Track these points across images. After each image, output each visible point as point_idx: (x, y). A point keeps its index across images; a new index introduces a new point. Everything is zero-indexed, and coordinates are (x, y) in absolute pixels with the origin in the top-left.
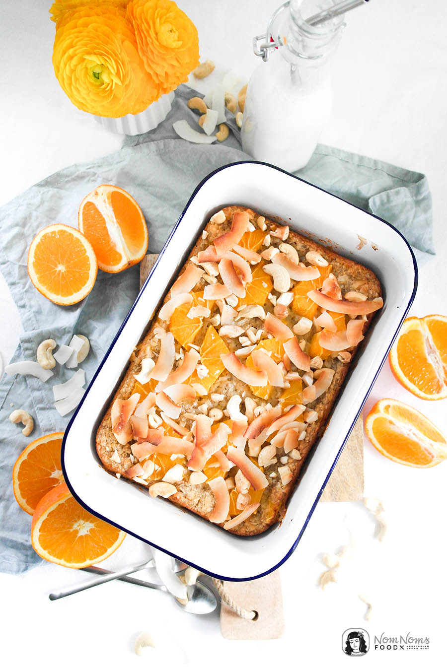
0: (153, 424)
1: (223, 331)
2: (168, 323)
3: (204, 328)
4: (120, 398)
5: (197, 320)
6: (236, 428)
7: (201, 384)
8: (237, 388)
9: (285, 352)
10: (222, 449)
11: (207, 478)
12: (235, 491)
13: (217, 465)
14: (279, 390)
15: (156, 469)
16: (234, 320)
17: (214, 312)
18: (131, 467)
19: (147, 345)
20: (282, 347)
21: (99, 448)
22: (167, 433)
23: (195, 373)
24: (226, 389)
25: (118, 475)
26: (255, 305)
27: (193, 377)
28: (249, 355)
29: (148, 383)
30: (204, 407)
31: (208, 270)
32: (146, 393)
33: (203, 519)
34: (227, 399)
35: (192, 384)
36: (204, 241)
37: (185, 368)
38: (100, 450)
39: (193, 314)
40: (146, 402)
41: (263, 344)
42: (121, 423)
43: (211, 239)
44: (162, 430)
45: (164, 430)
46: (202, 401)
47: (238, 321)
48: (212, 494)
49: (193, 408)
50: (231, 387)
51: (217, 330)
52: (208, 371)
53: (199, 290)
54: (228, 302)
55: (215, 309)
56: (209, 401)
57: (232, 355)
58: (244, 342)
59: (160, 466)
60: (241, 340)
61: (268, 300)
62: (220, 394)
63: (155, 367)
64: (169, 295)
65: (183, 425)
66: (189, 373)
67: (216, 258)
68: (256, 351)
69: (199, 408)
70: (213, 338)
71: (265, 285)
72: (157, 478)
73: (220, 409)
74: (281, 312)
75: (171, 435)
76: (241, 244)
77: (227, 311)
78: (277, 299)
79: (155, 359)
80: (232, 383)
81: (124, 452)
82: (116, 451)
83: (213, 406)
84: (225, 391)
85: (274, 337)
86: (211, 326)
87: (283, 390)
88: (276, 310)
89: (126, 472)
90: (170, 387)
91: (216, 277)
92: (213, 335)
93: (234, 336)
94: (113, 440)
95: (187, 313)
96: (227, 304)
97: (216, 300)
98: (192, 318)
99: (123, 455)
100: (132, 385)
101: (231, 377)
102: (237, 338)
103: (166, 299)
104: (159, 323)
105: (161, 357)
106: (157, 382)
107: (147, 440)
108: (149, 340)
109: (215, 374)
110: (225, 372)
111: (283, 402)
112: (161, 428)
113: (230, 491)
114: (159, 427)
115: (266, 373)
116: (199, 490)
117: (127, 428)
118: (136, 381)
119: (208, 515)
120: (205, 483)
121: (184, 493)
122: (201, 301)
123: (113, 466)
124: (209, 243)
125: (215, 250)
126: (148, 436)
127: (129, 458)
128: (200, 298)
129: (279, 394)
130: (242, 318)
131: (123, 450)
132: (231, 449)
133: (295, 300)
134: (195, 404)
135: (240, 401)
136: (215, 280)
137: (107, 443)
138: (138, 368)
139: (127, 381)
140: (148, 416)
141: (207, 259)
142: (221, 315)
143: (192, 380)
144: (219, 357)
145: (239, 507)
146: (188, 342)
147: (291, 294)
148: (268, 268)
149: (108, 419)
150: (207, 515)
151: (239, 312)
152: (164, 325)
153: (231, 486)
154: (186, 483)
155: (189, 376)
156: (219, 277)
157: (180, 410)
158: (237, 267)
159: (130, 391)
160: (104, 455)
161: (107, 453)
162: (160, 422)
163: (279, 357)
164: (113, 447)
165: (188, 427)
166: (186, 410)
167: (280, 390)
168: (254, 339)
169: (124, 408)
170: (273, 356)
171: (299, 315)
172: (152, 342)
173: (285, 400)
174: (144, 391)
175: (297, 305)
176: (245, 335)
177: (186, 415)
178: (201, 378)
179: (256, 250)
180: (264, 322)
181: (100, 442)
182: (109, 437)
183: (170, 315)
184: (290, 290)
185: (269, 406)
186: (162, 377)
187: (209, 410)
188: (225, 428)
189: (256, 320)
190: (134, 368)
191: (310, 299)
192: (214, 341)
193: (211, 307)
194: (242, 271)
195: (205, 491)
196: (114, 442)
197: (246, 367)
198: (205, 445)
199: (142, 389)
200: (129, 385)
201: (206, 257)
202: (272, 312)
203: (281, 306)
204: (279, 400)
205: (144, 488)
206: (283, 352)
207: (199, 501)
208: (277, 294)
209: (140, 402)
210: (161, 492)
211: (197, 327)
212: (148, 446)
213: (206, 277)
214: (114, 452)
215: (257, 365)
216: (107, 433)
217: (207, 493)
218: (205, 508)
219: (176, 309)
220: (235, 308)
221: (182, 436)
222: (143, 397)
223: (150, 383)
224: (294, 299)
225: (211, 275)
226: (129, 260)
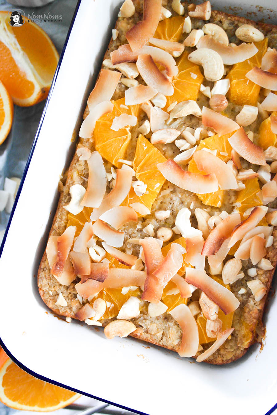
0: (95, 257)
1: (155, 138)
2: (91, 141)
3: (134, 139)
4: (54, 235)
5: (123, 132)
6: (190, 246)
7: (141, 203)
8: (183, 200)
9: (232, 148)
10: (179, 272)
11: (167, 308)
12: (202, 316)
13: (176, 292)
14: (232, 194)
15: (108, 307)
16: (165, 124)
17: (142, 120)
18: (80, 309)
19: (73, 171)
20: (228, 143)
21: (41, 293)
22: (113, 265)
23: (132, 191)
24: (171, 203)
25: (69, 319)
26: (187, 101)
27: (130, 197)
28: (191, 159)
29: (82, 212)
30: (150, 228)
31: (126, 72)
32: (82, 224)
33: (172, 352)
34: (174, 215)
35: (131, 205)
36: (115, 42)
37: (120, 188)
38: (43, 295)
39: (117, 125)
40: (83, 234)
41: (204, 144)
42: (59, 263)
43: (123, 37)
44: (106, 262)
45: (110, 262)
46: (146, 222)
47: (170, 124)
48: (176, 324)
49: (137, 231)
50: (176, 199)
51: (148, 138)
52: (146, 186)
53: (119, 97)
54: (155, 104)
55: (142, 116)
56: (154, 221)
57: (170, 162)
58: (182, 146)
59: (112, 302)
60: (179, 143)
61: (200, 93)
62: (165, 210)
63: (86, 192)
64: (87, 110)
65: (129, 252)
66: (125, 193)
67: (132, 56)
68: (198, 152)
69: (144, 230)
70: (145, 148)
71: (194, 76)
72: (111, 315)
73: (168, 227)
74: (219, 103)
75: (118, 267)
76: (158, 36)
77: (155, 114)
78: (211, 90)
79: (84, 184)
80: (176, 195)
81: (70, 293)
82: (61, 294)
83: (160, 225)
84: (170, 206)
85: (216, 134)
86: (140, 136)
87: (237, 193)
88: (212, 102)
89: (76, 315)
90: (107, 212)
91: (136, 79)
92: (144, 145)
93: (169, 140)
94: (56, 282)
95: (111, 125)
96: (154, 105)
97: (141, 105)
98: (117, 130)
99: (69, 296)
100: (64, 218)
101: (175, 189)
102: (173, 143)
103: (85, 115)
104: (82, 144)
105: (91, 181)
106: (92, 209)
107: (91, 277)
108: (74, 165)
109: (155, 188)
110: (167, 184)
111: (240, 206)
112: (106, 261)
113: (196, 317)
114: (102, 259)
115: (214, 176)
116: (161, 321)
117: (67, 266)
118: (68, 213)
119: (176, 349)
120: (166, 312)
121: (145, 327)
122: (124, 109)
123: (60, 311)
124: (121, 41)
125: (129, 48)
126: (91, 273)
127: (77, 299)
128: (122, 106)
129: (233, 198)
130: (175, 120)
131: (69, 291)
132: (189, 271)
133: (233, 87)
134: (139, 227)
135: (190, 214)
136: (136, 83)
137: (50, 287)
138: (68, 197)
139: (59, 214)
140: (88, 249)
141: (122, 59)
142: (149, 120)
143: (130, 200)
144: (157, 168)
145: (209, 334)
146: (118, 158)
147: (226, 81)
148: (194, 56)
149: (45, 260)
150: (174, 348)
151: (169, 113)
152: (87, 144)
153: (195, 312)
154: (145, 316)
155: (125, 197)
156: (139, 78)
157: (123, 237)
158: (158, 62)
159: (64, 225)
160: (49, 300)
161: (52, 298)
162: (102, 253)
163: (226, 154)
164: (56, 290)
165: (136, 254)
166: (130, 235)
167: (234, 194)
168: (193, 140)
169: (60, 245)
170: (219, 155)
171: (239, 105)
172: (78, 166)
173: (242, 203)
174: (80, 222)
175: (236, 91)
176: (181, 137)
177: (131, 240)
178: (140, 196)
179: (176, 38)
180: (201, 120)
181: (42, 287)
182: (50, 279)
183: (92, 131)
184: (224, 77)
185: (224, 213)
186: (96, 203)
187: (156, 230)
188: (177, 248)
189: (191, 119)
190: (64, 199)
191: (250, 81)
192: (148, 151)
193: (137, 114)
194: (165, 66)
195: (168, 321)
196: (57, 284)
197: (189, 173)
198: (158, 272)
199: (76, 220)
200: (61, 219)
201: (120, 57)
202: (209, 106)
203: (217, 96)
204: (234, 205)
205: (98, 329)
206: (230, 148)
207: (163, 334)
208: (210, 84)
209: (77, 235)
210: (118, 333)
211: (125, 140)
212: (93, 283)
213: (124, 81)
214: (58, 295)
215: (202, 169)
216: (47, 276)
217: (171, 324)
218: (172, 341)
219: (97, 122)
220: (165, 109)
221: (129, 266)
222: (79, 229)
223: (84, 212)
224: (231, 85)
225: (129, 77)
226: (42, 87)
